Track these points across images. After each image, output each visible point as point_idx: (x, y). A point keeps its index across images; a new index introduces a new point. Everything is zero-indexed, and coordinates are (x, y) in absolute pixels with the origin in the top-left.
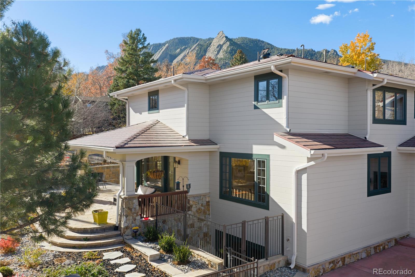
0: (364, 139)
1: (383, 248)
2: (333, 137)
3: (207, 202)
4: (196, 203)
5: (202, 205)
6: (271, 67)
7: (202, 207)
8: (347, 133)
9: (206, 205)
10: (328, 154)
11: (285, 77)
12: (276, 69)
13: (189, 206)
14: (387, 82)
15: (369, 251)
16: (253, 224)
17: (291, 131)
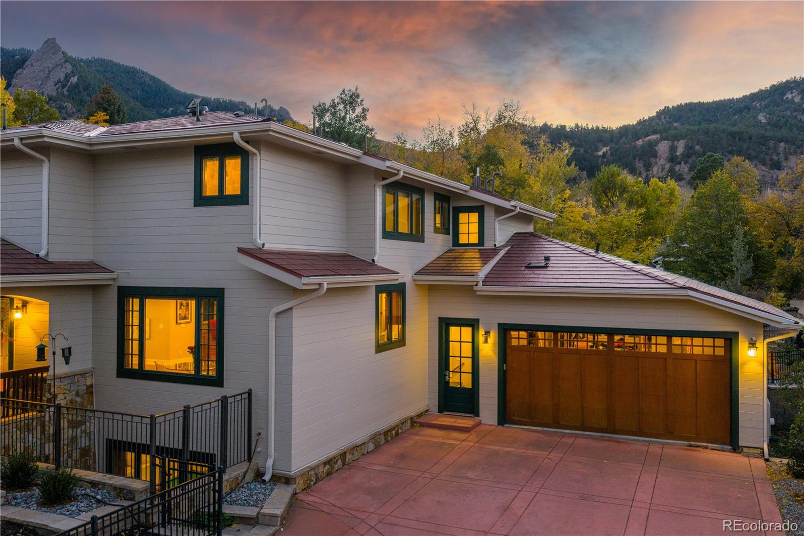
0: (371, 262)
1: (395, 433)
2: (327, 258)
3: (87, 386)
4: (65, 391)
5: (77, 394)
6: (232, 134)
7: (78, 398)
8: (346, 252)
9: (86, 393)
10: (327, 283)
11: (255, 154)
12: (242, 138)
13: (49, 397)
14: (403, 176)
15: (379, 440)
16: (202, 411)
17: (265, 246)
